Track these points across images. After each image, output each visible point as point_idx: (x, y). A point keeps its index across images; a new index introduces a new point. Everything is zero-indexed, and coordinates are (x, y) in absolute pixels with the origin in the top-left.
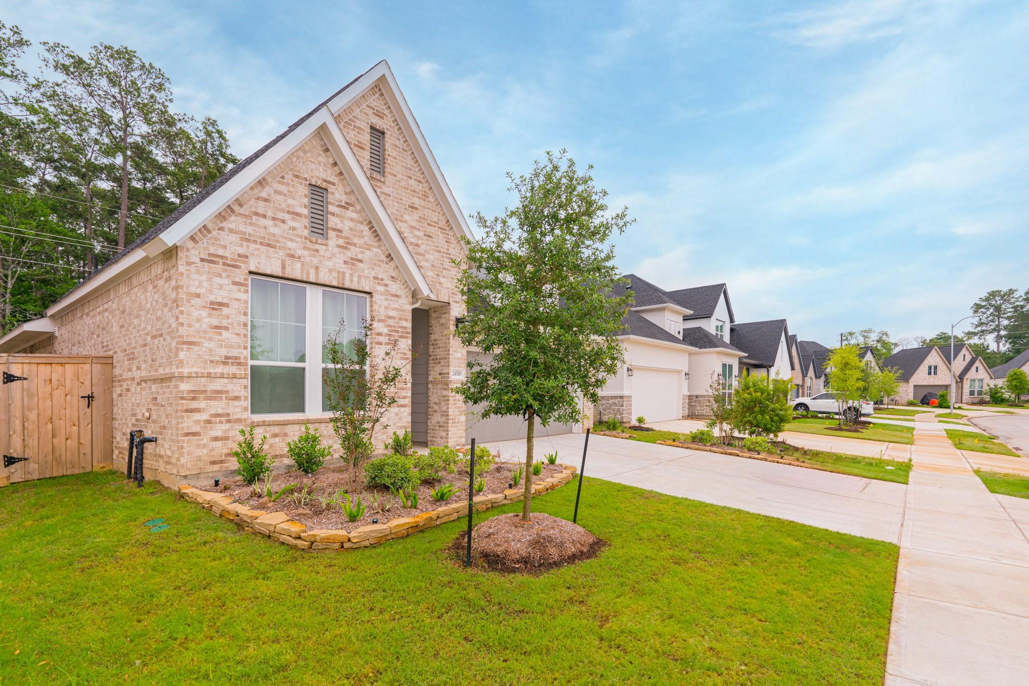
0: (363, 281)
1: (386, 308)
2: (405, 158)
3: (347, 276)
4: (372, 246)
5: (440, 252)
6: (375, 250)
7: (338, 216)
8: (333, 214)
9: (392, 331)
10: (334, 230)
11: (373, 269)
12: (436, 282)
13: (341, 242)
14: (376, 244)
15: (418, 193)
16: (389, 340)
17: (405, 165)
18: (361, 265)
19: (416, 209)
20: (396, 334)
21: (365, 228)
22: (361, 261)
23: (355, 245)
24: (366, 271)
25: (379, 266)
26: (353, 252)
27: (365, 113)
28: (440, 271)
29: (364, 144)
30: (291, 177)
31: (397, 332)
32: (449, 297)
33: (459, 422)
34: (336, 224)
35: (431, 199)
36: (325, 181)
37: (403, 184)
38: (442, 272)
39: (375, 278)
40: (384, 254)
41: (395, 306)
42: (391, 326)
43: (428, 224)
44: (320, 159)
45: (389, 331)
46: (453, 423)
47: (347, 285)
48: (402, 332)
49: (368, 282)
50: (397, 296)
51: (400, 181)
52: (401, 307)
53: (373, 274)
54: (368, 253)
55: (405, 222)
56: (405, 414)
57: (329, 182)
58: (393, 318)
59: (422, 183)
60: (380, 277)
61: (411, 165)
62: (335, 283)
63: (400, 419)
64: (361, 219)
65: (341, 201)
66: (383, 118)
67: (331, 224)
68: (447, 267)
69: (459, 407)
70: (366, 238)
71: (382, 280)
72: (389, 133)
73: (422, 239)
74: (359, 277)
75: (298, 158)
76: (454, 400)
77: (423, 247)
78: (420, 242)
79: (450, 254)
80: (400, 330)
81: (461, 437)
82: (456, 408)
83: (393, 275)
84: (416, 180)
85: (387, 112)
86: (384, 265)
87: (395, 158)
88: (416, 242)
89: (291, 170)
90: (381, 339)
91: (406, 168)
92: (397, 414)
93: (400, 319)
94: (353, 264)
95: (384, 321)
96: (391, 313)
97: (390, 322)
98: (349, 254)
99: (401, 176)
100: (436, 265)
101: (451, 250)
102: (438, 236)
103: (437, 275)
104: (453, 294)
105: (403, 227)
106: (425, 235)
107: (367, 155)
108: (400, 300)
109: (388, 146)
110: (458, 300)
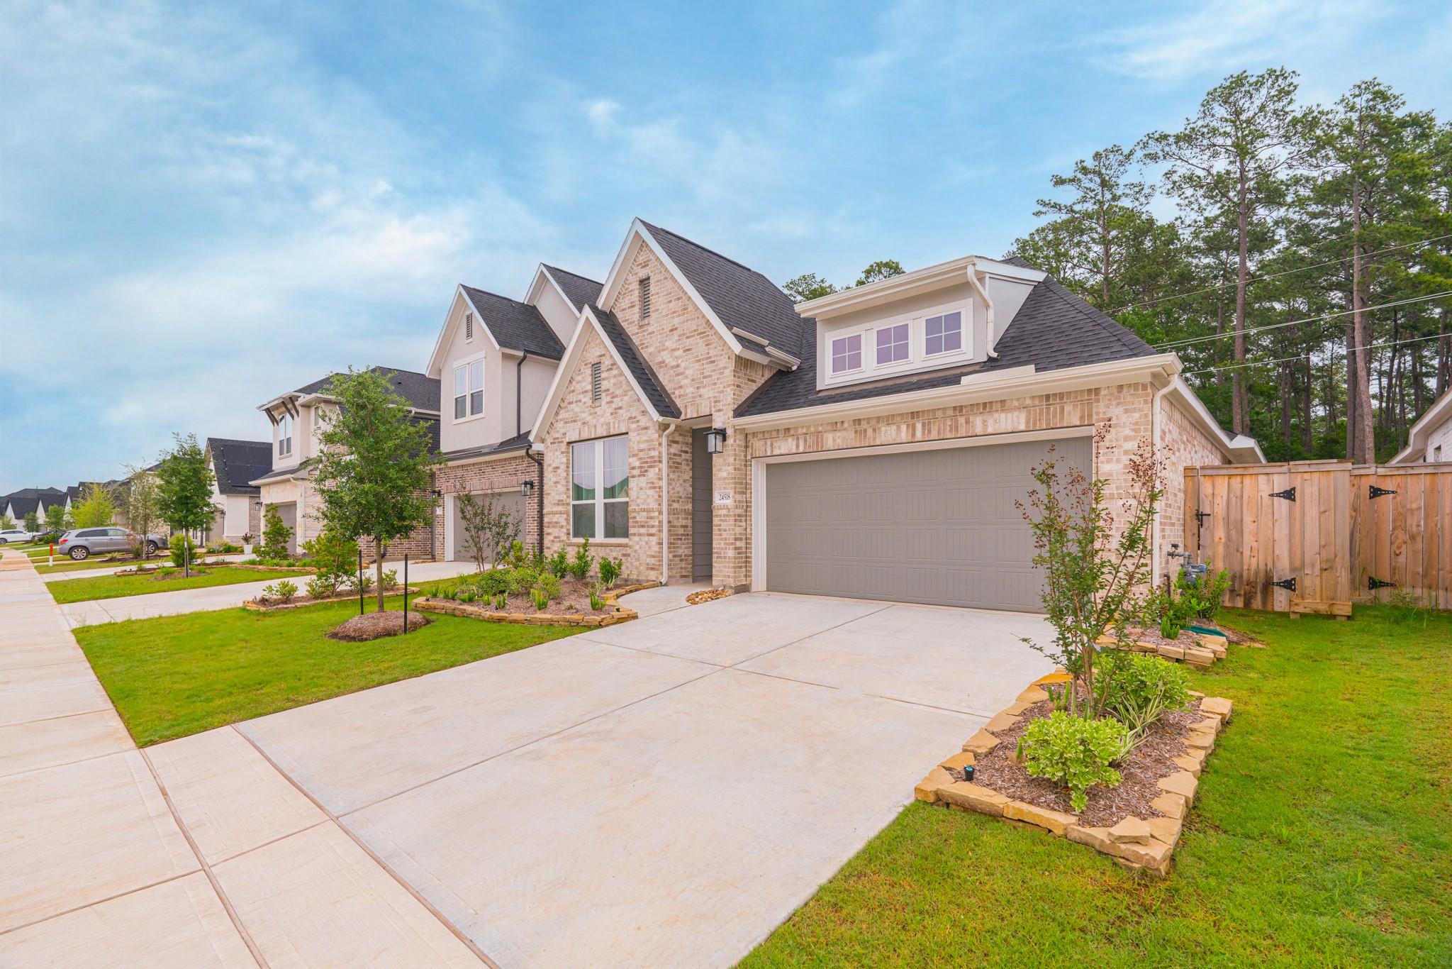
0: (622, 424)
1: (638, 442)
2: (664, 287)
3: (612, 424)
4: (628, 390)
5: (699, 361)
6: (630, 393)
7: (607, 378)
8: (604, 379)
9: (643, 463)
10: (605, 390)
11: (629, 410)
12: (696, 397)
13: (609, 398)
15: (678, 312)
16: (641, 472)
17: (665, 293)
18: (621, 411)
19: (676, 329)
20: (646, 465)
21: (623, 379)
22: (621, 408)
23: (617, 396)
24: (625, 415)
25: (633, 405)
26: (616, 402)
28: (700, 383)
29: (635, 302)
30: (583, 366)
31: (647, 462)
32: (710, 408)
33: (725, 557)
34: (606, 386)
35: (690, 308)
36: (600, 356)
37: (664, 313)
38: (703, 382)
39: (630, 418)
41: (645, 438)
42: (642, 458)
43: (688, 338)
44: (597, 341)
45: (640, 464)
47: (612, 432)
48: (651, 462)
49: (625, 424)
51: (661, 313)
53: (629, 415)
54: (626, 398)
56: (654, 543)
57: (602, 356)
58: (644, 450)
59: (682, 298)
60: (633, 415)
61: (670, 290)
62: (605, 434)
63: (650, 548)
64: (620, 372)
65: (608, 365)
66: (648, 265)
67: (603, 388)
68: (708, 374)
69: (726, 539)
71: (635, 418)
72: (652, 275)
73: (682, 357)
74: (619, 421)
76: (720, 530)
77: (683, 365)
78: (680, 361)
79: (711, 357)
80: (649, 460)
81: (729, 577)
82: (722, 539)
84: (675, 300)
85: (651, 257)
87: (658, 294)
88: (676, 363)
89: (584, 361)
90: (635, 472)
91: (667, 295)
92: (647, 543)
93: (649, 450)
95: (636, 455)
96: (642, 446)
97: (642, 455)
98: (614, 406)
99: (662, 307)
100: (695, 377)
101: (713, 352)
102: (697, 344)
103: (698, 388)
104: (715, 402)
105: (665, 356)
106: (684, 351)
107: (636, 309)
108: (650, 432)
109: (653, 288)
110: (721, 407)
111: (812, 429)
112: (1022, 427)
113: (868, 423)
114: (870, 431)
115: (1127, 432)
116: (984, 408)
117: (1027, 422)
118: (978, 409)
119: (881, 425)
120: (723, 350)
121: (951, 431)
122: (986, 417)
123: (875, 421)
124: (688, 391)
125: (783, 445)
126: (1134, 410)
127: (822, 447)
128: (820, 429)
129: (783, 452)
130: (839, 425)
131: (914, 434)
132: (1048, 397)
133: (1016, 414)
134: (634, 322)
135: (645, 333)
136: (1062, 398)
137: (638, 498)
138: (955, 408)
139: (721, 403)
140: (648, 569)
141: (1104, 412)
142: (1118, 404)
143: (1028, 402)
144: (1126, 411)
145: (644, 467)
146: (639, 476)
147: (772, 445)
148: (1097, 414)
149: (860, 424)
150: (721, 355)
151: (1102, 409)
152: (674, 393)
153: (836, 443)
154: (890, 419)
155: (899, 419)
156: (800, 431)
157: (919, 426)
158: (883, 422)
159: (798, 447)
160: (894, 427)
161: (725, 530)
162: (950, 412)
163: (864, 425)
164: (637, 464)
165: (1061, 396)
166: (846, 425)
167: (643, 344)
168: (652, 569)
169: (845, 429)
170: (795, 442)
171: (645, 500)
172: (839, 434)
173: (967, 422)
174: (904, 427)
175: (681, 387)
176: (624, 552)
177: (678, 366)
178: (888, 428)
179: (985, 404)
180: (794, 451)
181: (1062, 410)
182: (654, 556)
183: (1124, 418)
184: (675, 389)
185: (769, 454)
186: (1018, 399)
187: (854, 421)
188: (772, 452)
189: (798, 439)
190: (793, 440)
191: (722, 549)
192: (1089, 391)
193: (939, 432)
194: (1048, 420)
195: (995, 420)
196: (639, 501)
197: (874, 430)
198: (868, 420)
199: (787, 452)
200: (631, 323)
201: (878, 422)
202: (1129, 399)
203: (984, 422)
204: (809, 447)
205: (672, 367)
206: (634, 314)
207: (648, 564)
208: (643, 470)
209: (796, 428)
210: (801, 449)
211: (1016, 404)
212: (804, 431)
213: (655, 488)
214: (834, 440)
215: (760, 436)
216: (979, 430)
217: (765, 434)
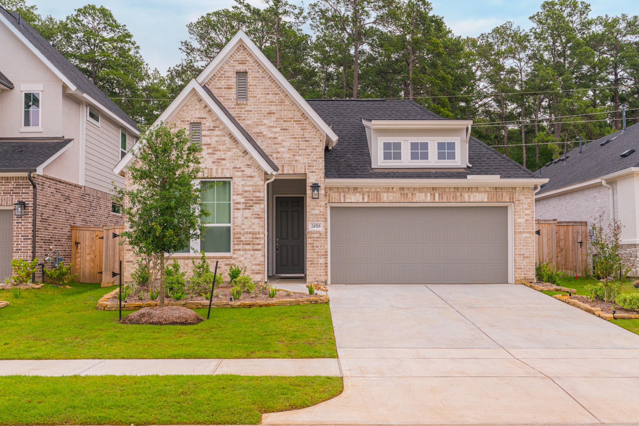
0: (225, 171)
1: (243, 186)
2: (263, 83)
3: (214, 170)
4: (232, 148)
5: (296, 138)
6: (234, 150)
7: (208, 136)
8: (205, 136)
9: (248, 200)
10: (206, 145)
11: (233, 162)
12: (292, 161)
13: (210, 151)
14: (235, 146)
15: (276, 102)
16: (246, 206)
17: (263, 87)
18: (224, 162)
19: (274, 113)
20: (251, 202)
21: (227, 139)
22: (224, 159)
23: (220, 150)
24: (228, 165)
25: (237, 159)
26: (218, 155)
27: (232, 66)
28: (296, 152)
29: (232, 85)
30: (180, 122)
31: (252, 200)
32: (305, 169)
33: (317, 264)
34: (207, 141)
35: (287, 102)
36: (200, 118)
37: (262, 100)
38: (298, 152)
39: (234, 168)
40: (241, 151)
41: (250, 184)
42: (247, 197)
43: (284, 121)
44: (197, 107)
45: (245, 200)
46: (311, 264)
48: (256, 200)
49: (228, 171)
50: (252, 177)
51: (259, 99)
52: (255, 183)
53: (233, 165)
54: (229, 153)
55: (265, 125)
56: (259, 256)
57: (202, 118)
58: (249, 191)
59: (279, 94)
60: (238, 166)
61: (268, 85)
62: (206, 176)
63: (255, 259)
64: (224, 134)
65: (210, 127)
66: (245, 63)
67: (204, 142)
68: (303, 148)
69: (318, 252)
70: (227, 145)
71: (240, 168)
72: (250, 71)
73: (279, 133)
74: (223, 169)
75: (183, 111)
76: (313, 246)
77: (280, 138)
78: (277, 135)
79: (306, 138)
80: (254, 199)
81: (321, 275)
82: (315, 252)
83: (249, 163)
84: (272, 94)
85: (248, 58)
86: (241, 158)
87: (256, 85)
88: (274, 136)
89: (180, 119)
90: (239, 206)
91: (264, 89)
92: (252, 256)
93: (255, 192)
94: (218, 162)
95: (241, 194)
96: (247, 189)
97: (246, 194)
98: (216, 157)
99: (260, 96)
100: (292, 148)
101: (306, 135)
102: (294, 127)
103: (294, 155)
104: (310, 166)
105: (263, 129)
106: (281, 129)
107: (234, 91)
108: (255, 179)
109: (250, 80)
110: (314, 170)
111: (373, 190)
112: (486, 200)
113: (408, 190)
114: (410, 195)
115: (526, 206)
116: (469, 190)
117: (488, 198)
118: (466, 190)
119: (415, 192)
120: (316, 135)
121: (453, 198)
122: (470, 194)
123: (412, 190)
124: (285, 156)
125: (352, 197)
126: (529, 198)
127: (380, 200)
128: (378, 190)
129: (353, 201)
130: (390, 190)
131: (434, 199)
132: (496, 188)
133: (483, 194)
134: (230, 99)
135: (243, 110)
136: (502, 190)
137: (243, 224)
138: (455, 188)
139: (314, 168)
140: (253, 273)
141: (518, 198)
142: (523, 195)
143: (488, 189)
144: (526, 198)
145: (250, 203)
146: (244, 209)
147: (344, 196)
148: (515, 198)
149: (403, 190)
150: (315, 138)
151: (517, 196)
152: (271, 156)
153: (387, 199)
154: (421, 189)
155: (426, 190)
156: (364, 190)
157: (437, 195)
158: (417, 190)
159: (363, 199)
160: (424, 194)
161: (317, 247)
162: (452, 190)
163: (406, 191)
164: (242, 200)
165: (501, 188)
166: (395, 190)
167: (240, 117)
168: (257, 273)
169: (394, 192)
170: (361, 196)
171: (250, 226)
172: (391, 194)
173: (461, 195)
174: (429, 195)
175: (279, 152)
176: (228, 263)
177: (275, 138)
178: (420, 194)
179: (469, 188)
180: (361, 201)
181: (502, 195)
182: (259, 265)
183: (525, 201)
184: (273, 153)
185: (342, 201)
186: (484, 188)
187: (400, 188)
188: (345, 200)
189: (363, 194)
190: (360, 194)
191: (315, 258)
192: (512, 188)
193: (447, 199)
194: (496, 198)
195: (474, 196)
196: (243, 227)
197: (412, 194)
198: (409, 189)
199: (356, 201)
200: (227, 99)
201: (414, 190)
202: (527, 193)
203: (469, 196)
204: (371, 199)
205: (270, 138)
206: (232, 94)
207: (253, 270)
208: (248, 205)
209: (362, 188)
210: (366, 200)
211: (483, 189)
212: (368, 190)
213: (261, 218)
214: (387, 197)
215: (336, 190)
216: (467, 200)
217: (338, 189)
